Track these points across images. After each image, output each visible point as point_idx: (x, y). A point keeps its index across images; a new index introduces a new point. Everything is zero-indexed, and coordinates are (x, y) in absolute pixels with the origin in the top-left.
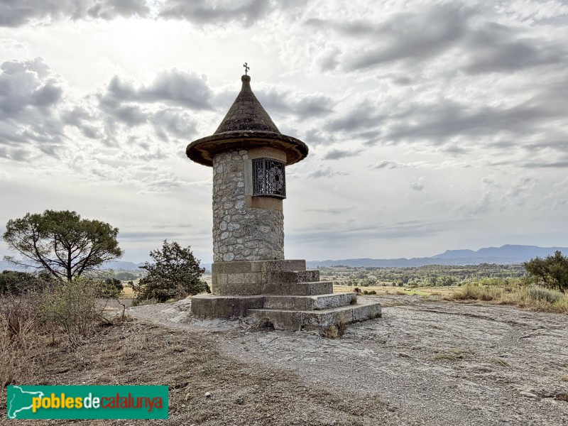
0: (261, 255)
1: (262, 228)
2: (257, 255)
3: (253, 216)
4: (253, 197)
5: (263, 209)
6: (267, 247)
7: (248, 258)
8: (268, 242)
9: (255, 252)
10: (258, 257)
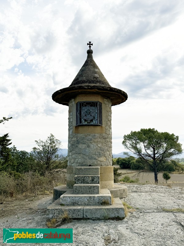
0: (79, 163)
1: (80, 146)
2: (77, 163)
3: (75, 139)
4: (76, 127)
5: (81, 134)
6: (83, 158)
7: (73, 165)
8: (84, 155)
9: (76, 161)
10: (78, 164)
